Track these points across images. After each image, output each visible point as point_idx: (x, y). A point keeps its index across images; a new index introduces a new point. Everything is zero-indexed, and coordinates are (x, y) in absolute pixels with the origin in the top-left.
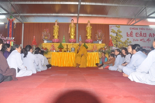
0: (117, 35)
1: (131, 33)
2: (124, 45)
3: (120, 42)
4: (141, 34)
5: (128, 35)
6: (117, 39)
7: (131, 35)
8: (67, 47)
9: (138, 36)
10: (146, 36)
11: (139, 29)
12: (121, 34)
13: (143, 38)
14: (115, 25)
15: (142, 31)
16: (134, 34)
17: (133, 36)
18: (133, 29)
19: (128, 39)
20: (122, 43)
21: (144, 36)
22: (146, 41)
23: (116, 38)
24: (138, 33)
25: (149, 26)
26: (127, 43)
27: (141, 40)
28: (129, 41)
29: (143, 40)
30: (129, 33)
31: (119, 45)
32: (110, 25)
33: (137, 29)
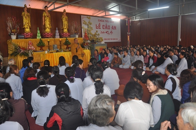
0: (88, 27)
1: (99, 25)
2: (94, 37)
3: (90, 34)
4: (106, 26)
5: (97, 28)
6: (88, 32)
7: (99, 27)
8: (49, 44)
9: (104, 29)
10: (110, 29)
11: (105, 21)
12: (91, 26)
13: (108, 30)
14: (87, 16)
15: (107, 23)
16: (101, 27)
17: (100, 29)
18: (101, 21)
19: (97, 32)
20: (92, 35)
21: (108, 29)
22: (109, 33)
23: (88, 30)
24: (104, 25)
25: (111, 18)
26: (96, 35)
27: (106, 32)
28: (97, 33)
29: (107, 32)
30: (98, 25)
31: (90, 38)
32: (82, 16)
33: (104, 21)
